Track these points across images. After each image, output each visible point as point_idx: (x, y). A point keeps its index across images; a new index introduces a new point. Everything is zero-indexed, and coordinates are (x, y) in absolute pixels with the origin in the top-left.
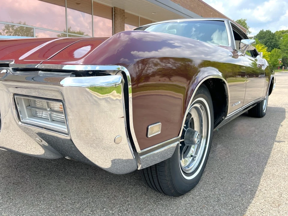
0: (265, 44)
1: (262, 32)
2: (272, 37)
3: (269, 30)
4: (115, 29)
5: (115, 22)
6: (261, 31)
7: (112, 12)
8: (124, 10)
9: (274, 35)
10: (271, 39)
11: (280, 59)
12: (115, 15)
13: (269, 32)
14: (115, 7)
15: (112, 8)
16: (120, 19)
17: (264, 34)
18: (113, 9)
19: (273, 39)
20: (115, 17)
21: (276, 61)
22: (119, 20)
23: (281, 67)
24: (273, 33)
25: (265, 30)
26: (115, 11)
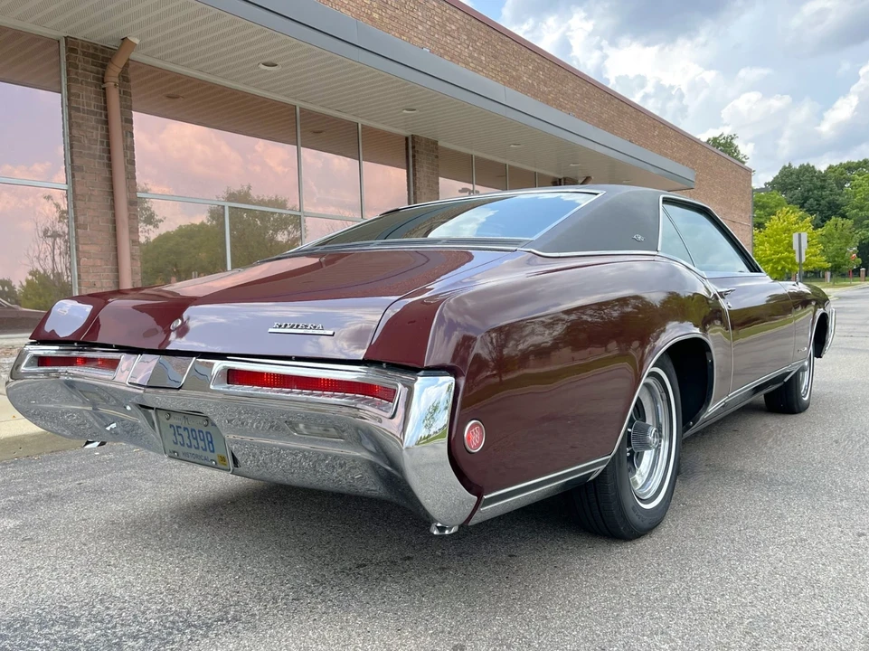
0: (802, 206)
1: (787, 172)
2: (819, 184)
3: (808, 164)
4: (415, 193)
5: (414, 175)
6: (785, 168)
7: (407, 149)
8: (435, 143)
9: (823, 177)
10: (816, 188)
11: (851, 248)
12: (414, 156)
13: (807, 170)
14: (413, 136)
15: (407, 139)
16: (428, 168)
17: (794, 176)
18: (410, 140)
19: (823, 188)
20: (414, 161)
21: (840, 252)
22: (425, 169)
23: (856, 272)
24: (820, 172)
25: (796, 166)
26: (413, 147)
